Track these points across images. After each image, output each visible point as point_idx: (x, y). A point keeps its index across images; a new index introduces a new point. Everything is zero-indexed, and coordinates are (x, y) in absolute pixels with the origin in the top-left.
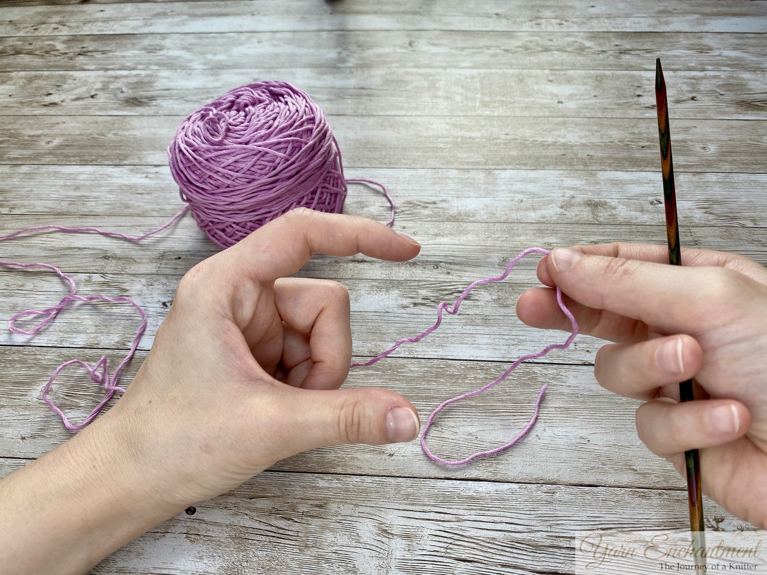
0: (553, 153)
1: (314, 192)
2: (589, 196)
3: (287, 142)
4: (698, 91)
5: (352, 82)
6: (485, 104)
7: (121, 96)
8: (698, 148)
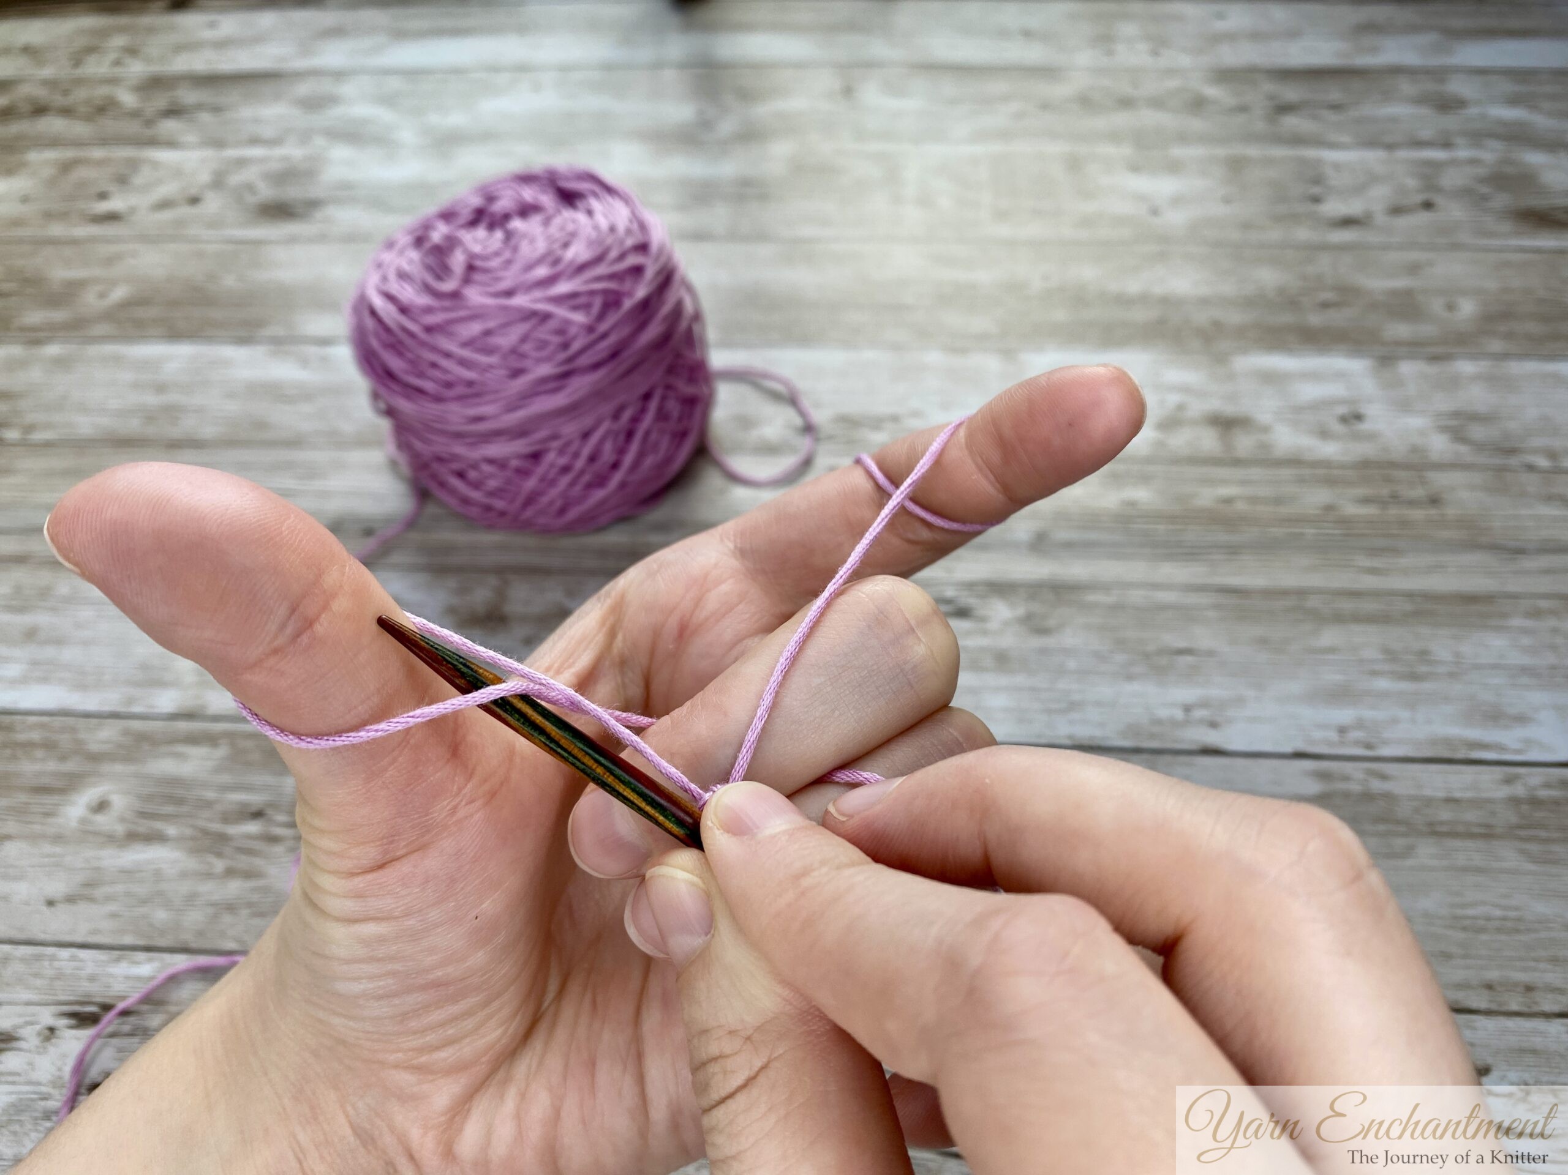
0: (1140, 315)
1: (647, 397)
2: (1215, 405)
3: (592, 293)
4: (1439, 190)
5: (728, 168)
6: (1001, 215)
7: (252, 200)
8: (1437, 305)
